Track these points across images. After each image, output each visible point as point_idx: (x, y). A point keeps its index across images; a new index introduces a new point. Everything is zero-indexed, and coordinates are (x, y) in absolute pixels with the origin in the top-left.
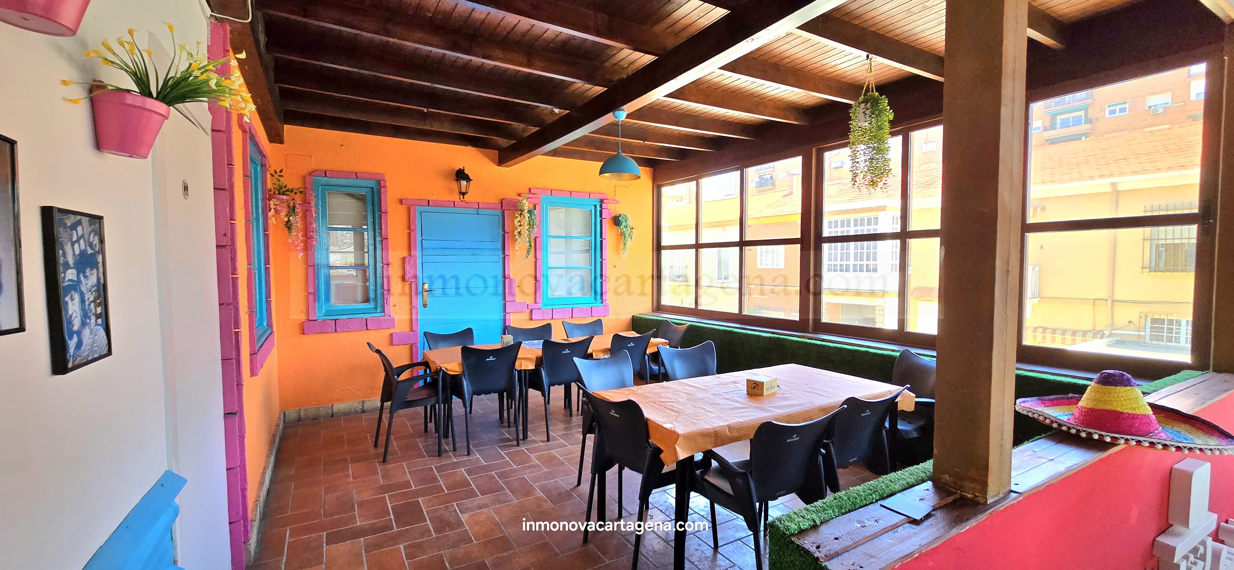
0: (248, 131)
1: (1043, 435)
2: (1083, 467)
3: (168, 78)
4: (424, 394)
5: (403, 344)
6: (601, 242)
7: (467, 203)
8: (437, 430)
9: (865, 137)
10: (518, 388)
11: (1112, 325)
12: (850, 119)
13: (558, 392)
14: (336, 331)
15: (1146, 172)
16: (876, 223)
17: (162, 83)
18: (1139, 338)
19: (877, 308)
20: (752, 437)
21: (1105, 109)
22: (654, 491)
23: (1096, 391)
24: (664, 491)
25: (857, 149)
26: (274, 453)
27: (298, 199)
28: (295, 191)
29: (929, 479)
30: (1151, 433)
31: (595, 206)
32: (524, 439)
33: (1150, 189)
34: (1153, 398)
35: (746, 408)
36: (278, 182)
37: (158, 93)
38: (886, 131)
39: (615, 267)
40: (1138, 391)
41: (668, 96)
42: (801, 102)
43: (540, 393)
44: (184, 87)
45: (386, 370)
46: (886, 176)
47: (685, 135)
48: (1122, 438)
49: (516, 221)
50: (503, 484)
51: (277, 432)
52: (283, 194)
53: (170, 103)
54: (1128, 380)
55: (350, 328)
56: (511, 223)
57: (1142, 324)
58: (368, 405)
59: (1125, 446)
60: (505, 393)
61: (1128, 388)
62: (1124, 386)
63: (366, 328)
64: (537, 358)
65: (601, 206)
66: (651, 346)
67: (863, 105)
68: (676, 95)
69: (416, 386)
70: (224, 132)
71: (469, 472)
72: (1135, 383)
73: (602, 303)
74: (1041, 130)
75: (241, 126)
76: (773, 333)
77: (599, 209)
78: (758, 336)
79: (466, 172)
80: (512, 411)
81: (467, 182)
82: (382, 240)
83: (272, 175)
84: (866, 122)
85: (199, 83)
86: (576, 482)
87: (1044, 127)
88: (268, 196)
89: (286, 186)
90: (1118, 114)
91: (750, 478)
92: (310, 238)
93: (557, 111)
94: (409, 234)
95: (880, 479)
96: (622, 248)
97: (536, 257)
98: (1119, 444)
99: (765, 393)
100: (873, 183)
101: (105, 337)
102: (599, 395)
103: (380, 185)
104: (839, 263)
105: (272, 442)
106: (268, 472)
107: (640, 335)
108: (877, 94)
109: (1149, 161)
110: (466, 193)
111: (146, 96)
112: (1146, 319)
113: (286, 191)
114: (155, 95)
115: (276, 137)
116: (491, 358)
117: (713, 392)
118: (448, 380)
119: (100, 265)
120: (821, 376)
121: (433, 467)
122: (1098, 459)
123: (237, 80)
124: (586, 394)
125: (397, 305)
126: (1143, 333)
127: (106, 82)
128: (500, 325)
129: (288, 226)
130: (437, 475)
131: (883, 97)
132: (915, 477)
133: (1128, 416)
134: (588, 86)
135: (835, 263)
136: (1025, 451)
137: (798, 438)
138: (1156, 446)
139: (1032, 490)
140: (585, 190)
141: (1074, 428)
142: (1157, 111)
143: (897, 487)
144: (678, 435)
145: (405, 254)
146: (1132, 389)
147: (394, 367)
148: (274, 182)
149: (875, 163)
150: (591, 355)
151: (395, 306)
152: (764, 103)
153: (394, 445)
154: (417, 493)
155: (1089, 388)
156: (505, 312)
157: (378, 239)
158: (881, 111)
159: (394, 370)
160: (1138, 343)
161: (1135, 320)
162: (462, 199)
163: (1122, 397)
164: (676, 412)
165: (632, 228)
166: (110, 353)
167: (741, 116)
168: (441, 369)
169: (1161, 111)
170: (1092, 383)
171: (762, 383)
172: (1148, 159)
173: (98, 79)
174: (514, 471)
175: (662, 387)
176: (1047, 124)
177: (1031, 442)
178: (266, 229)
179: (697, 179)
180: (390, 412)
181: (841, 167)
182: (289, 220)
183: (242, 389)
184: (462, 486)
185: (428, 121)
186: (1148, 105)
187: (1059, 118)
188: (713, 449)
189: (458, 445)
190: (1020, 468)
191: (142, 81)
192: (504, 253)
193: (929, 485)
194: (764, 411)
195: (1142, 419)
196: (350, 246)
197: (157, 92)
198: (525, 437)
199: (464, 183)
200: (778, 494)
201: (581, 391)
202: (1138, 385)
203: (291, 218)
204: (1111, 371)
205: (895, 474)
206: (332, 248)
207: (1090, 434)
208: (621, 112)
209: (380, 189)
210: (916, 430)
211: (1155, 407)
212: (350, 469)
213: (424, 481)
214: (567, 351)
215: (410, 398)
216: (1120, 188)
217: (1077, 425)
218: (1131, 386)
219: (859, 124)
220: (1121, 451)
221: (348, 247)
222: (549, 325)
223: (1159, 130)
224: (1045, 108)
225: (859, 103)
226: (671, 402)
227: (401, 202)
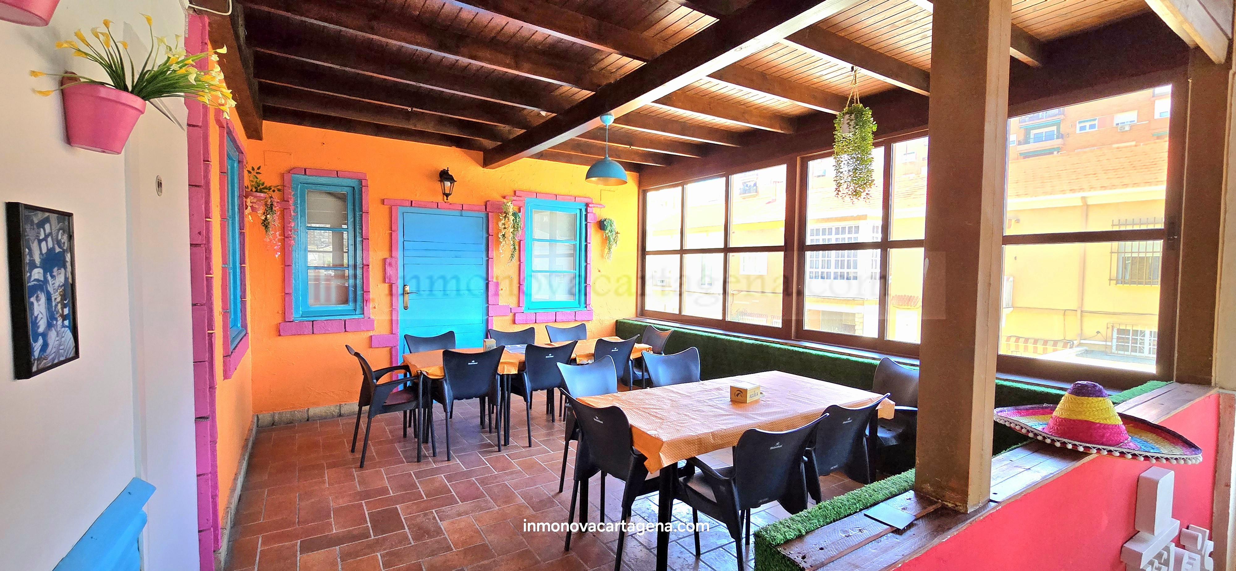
0: (225, 126)
1: (1020, 445)
2: (1058, 476)
3: (145, 71)
4: (404, 397)
5: (383, 347)
6: (586, 246)
7: (450, 204)
8: (416, 435)
9: (849, 148)
10: (500, 393)
11: (1081, 336)
12: (834, 129)
13: (540, 397)
14: (313, 333)
15: (1114, 187)
16: (857, 232)
17: (138, 76)
18: (1106, 348)
19: (856, 315)
20: (735, 444)
21: (1076, 125)
22: (637, 498)
23: (1067, 401)
24: (647, 498)
25: (841, 160)
26: (246, 458)
27: (276, 196)
28: (273, 189)
29: (912, 488)
30: (1121, 443)
31: (581, 210)
32: (505, 445)
33: (1118, 204)
34: (1122, 408)
35: (729, 415)
36: (256, 179)
37: (134, 87)
38: (869, 142)
39: (599, 271)
40: (1109, 401)
41: (656, 102)
42: (787, 111)
43: (522, 398)
44: (162, 81)
45: (364, 373)
46: (868, 186)
47: (671, 140)
48: (1094, 448)
49: (500, 224)
50: (483, 491)
51: (250, 436)
52: (261, 192)
53: (146, 98)
54: (1100, 391)
55: (328, 330)
56: (495, 224)
57: (1109, 334)
58: (345, 409)
59: (1096, 455)
60: (487, 398)
61: (1100, 398)
62: (1096, 397)
63: (344, 330)
64: (520, 363)
65: (586, 210)
66: (634, 352)
67: (847, 116)
68: (664, 100)
69: (394, 391)
70: (200, 127)
71: (449, 478)
72: (1106, 394)
73: (586, 307)
74: (1015, 144)
75: (219, 122)
76: (756, 340)
77: (584, 213)
78: (742, 343)
79: (450, 173)
80: (494, 416)
81: (451, 183)
82: (362, 241)
83: (249, 172)
84: (850, 132)
85: (177, 77)
86: (558, 490)
87: (1019, 141)
88: (245, 195)
89: (263, 184)
90: (1088, 130)
91: (733, 485)
92: (287, 237)
93: (543, 113)
94: (391, 235)
95: (863, 488)
96: (606, 252)
97: (520, 261)
98: (1092, 454)
99: (749, 400)
100: (856, 193)
101: (72, 339)
102: (583, 401)
103: (362, 184)
104: (820, 270)
105: (245, 447)
106: (239, 478)
107: (624, 341)
108: (861, 105)
109: (1117, 176)
110: (450, 194)
111: (120, 89)
112: (1113, 330)
113: (263, 188)
114: (130, 89)
115: (254, 133)
116: (473, 363)
117: (696, 399)
118: (429, 385)
119: (68, 265)
120: (803, 384)
121: (412, 473)
122: (1072, 468)
123: (217, 75)
124: (569, 399)
125: (377, 307)
126: (1110, 344)
127: (79, 74)
128: (483, 328)
129: (265, 224)
130: (416, 481)
131: (867, 108)
132: (897, 486)
133: (1100, 426)
134: (575, 89)
135: (817, 270)
136: (1003, 460)
137: (781, 446)
138: (1125, 456)
139: (1010, 498)
140: (570, 194)
141: (1049, 438)
142: (1124, 129)
143: (880, 497)
144: (662, 443)
145: (386, 255)
146: (1104, 400)
147: (373, 370)
148: (251, 179)
149: (858, 173)
150: (575, 360)
151: (375, 308)
152: (751, 111)
153: (372, 449)
154: (395, 500)
155: (1063, 398)
156: (488, 315)
157: (359, 239)
158: (865, 122)
159: (373, 374)
160: (1105, 352)
161: (1103, 331)
162: (446, 200)
163: (1095, 407)
164: (661, 419)
165: (617, 233)
166: (77, 355)
167: (727, 124)
168: (421, 373)
169: (1127, 128)
170: (1066, 393)
171: (746, 390)
172: (1116, 175)
173: (70, 71)
174: (496, 477)
175: (647, 394)
176: (1022, 138)
177: (1008, 451)
178: (242, 228)
179: (682, 185)
180: (369, 417)
181: (823, 176)
182: (266, 218)
183: (215, 392)
184: (441, 493)
185: (411, 122)
186: (1116, 122)
187: (1033, 132)
188: (696, 457)
189: (437, 450)
190: (998, 477)
191: (117, 75)
192: (488, 256)
193: (911, 494)
194: (747, 418)
195: (1112, 429)
196: (328, 246)
197: (132, 86)
198: (507, 442)
199: (448, 184)
200: (761, 501)
201: (564, 397)
202: (1109, 395)
203: (268, 216)
204: (1085, 382)
205: (878, 483)
206: (310, 248)
207: (1064, 444)
208: (609, 116)
209: (362, 188)
210: (895, 437)
211: (1125, 418)
212: (326, 475)
213: (402, 487)
214: (550, 356)
215: (388, 402)
216: (1090, 202)
217: (1051, 435)
218: (1102, 397)
219: (843, 135)
220: (1093, 461)
221: (326, 246)
222: (532, 330)
223: (1127, 147)
224: (1019, 123)
225: (843, 114)
226: (655, 409)
227: (383, 202)
